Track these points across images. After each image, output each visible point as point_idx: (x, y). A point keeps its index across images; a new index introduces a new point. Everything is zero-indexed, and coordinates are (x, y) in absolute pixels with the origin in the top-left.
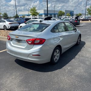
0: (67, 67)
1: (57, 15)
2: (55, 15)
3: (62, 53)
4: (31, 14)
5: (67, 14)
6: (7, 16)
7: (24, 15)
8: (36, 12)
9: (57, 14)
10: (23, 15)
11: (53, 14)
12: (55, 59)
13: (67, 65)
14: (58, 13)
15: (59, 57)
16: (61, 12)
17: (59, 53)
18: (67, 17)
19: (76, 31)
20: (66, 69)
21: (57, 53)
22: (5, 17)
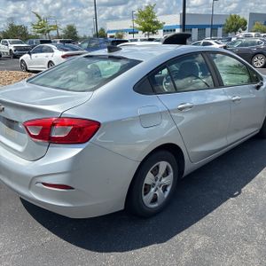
0: (195, 236)
1: (220, 30)
2: (214, 28)
3: (185, 173)
4: (138, 26)
5: (255, 26)
6: (75, 33)
7: (122, 31)
8: (154, 20)
9: (220, 26)
10: (117, 31)
11: (208, 26)
12: (147, 199)
13: (198, 225)
14: (224, 22)
15: (169, 189)
16: (234, 18)
17: (171, 174)
18: (253, 34)
19: (258, 88)
20: (187, 244)
21: (159, 176)
22: (69, 37)
